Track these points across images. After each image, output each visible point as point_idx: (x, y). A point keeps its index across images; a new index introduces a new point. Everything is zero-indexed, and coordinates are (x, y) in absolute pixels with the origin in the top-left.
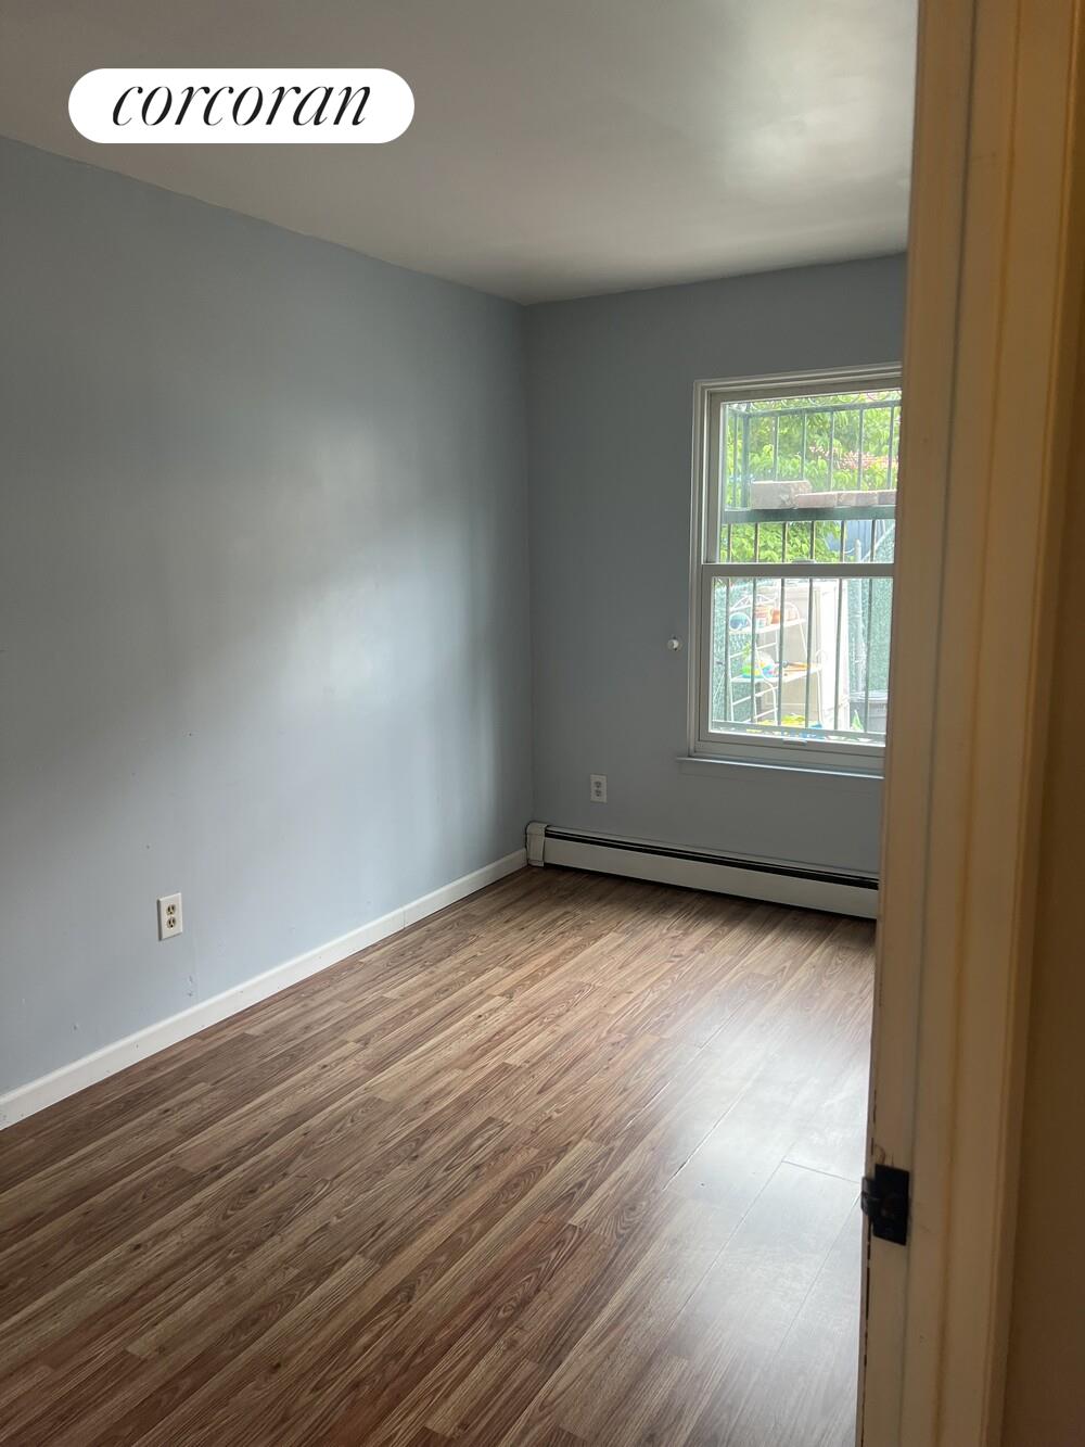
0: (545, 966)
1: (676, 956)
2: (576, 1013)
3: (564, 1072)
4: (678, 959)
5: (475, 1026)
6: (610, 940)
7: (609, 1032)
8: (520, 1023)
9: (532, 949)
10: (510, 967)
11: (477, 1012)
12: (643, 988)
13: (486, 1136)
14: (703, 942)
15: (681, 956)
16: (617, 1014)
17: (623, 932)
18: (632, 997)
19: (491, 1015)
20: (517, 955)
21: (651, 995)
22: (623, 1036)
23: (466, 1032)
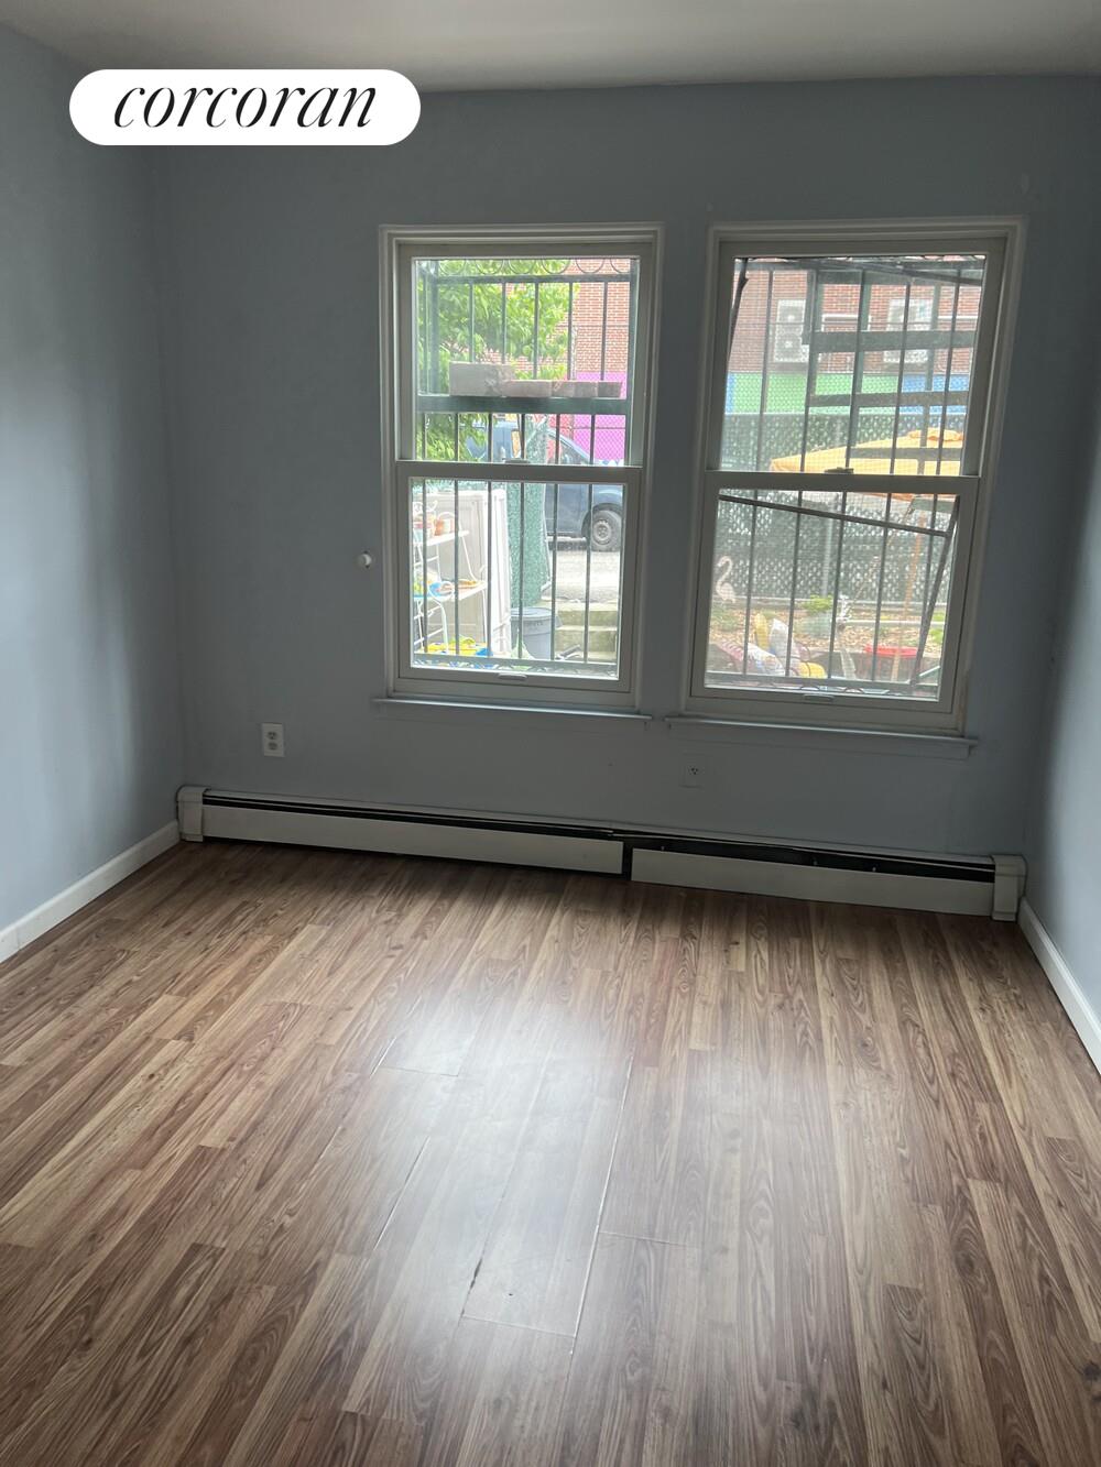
0: (230, 985)
1: (395, 948)
2: (285, 1050)
3: (285, 1149)
4: (398, 952)
5: (147, 1093)
6: (309, 935)
7: (335, 1072)
8: (211, 1078)
9: (208, 962)
10: (181, 993)
11: (146, 1070)
12: (365, 999)
13: (193, 1279)
14: (423, 924)
15: (401, 947)
16: (339, 1043)
17: (323, 923)
18: (353, 1013)
19: (167, 1071)
20: (188, 974)
21: (377, 1008)
22: (355, 1076)
23: (135, 1105)
